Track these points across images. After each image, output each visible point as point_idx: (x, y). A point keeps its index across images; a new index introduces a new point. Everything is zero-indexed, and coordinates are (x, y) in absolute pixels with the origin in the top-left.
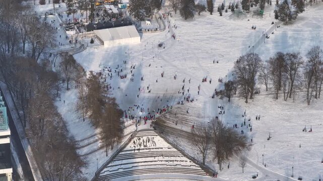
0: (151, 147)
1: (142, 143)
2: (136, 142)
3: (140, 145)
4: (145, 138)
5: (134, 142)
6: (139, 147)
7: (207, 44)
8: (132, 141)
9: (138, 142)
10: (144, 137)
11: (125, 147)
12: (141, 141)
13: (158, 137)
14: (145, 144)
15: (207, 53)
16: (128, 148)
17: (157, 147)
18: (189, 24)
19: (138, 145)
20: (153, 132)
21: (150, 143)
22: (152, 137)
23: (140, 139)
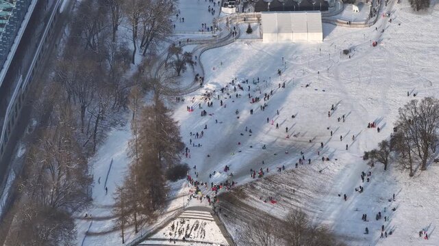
0: (194, 240)
1: (185, 229)
2: (176, 226)
3: (180, 233)
4: (192, 222)
5: (173, 227)
6: (177, 236)
7: (422, 58)
8: (170, 225)
9: (178, 228)
10: (191, 220)
11: (155, 232)
12: (185, 226)
13: (214, 222)
14: (188, 233)
15: (411, 75)
16: (160, 234)
17: (205, 240)
18: (416, 20)
19: (177, 233)
20: (208, 214)
21: (196, 232)
22: (205, 221)
23: (183, 223)
